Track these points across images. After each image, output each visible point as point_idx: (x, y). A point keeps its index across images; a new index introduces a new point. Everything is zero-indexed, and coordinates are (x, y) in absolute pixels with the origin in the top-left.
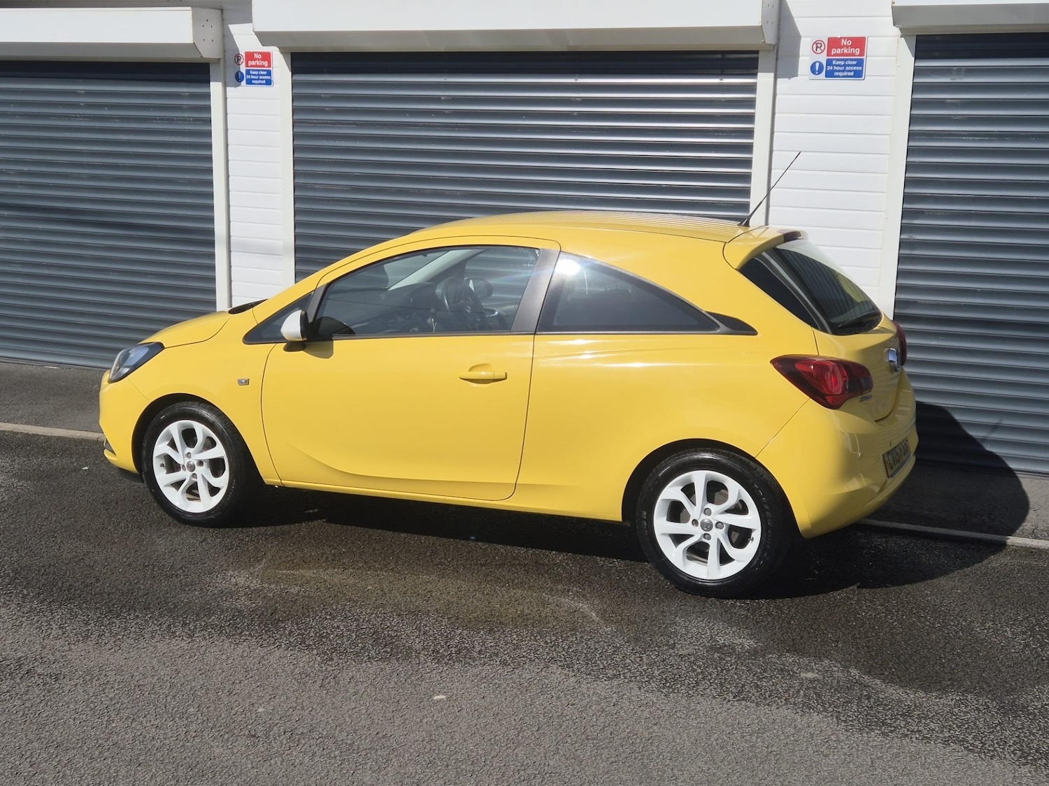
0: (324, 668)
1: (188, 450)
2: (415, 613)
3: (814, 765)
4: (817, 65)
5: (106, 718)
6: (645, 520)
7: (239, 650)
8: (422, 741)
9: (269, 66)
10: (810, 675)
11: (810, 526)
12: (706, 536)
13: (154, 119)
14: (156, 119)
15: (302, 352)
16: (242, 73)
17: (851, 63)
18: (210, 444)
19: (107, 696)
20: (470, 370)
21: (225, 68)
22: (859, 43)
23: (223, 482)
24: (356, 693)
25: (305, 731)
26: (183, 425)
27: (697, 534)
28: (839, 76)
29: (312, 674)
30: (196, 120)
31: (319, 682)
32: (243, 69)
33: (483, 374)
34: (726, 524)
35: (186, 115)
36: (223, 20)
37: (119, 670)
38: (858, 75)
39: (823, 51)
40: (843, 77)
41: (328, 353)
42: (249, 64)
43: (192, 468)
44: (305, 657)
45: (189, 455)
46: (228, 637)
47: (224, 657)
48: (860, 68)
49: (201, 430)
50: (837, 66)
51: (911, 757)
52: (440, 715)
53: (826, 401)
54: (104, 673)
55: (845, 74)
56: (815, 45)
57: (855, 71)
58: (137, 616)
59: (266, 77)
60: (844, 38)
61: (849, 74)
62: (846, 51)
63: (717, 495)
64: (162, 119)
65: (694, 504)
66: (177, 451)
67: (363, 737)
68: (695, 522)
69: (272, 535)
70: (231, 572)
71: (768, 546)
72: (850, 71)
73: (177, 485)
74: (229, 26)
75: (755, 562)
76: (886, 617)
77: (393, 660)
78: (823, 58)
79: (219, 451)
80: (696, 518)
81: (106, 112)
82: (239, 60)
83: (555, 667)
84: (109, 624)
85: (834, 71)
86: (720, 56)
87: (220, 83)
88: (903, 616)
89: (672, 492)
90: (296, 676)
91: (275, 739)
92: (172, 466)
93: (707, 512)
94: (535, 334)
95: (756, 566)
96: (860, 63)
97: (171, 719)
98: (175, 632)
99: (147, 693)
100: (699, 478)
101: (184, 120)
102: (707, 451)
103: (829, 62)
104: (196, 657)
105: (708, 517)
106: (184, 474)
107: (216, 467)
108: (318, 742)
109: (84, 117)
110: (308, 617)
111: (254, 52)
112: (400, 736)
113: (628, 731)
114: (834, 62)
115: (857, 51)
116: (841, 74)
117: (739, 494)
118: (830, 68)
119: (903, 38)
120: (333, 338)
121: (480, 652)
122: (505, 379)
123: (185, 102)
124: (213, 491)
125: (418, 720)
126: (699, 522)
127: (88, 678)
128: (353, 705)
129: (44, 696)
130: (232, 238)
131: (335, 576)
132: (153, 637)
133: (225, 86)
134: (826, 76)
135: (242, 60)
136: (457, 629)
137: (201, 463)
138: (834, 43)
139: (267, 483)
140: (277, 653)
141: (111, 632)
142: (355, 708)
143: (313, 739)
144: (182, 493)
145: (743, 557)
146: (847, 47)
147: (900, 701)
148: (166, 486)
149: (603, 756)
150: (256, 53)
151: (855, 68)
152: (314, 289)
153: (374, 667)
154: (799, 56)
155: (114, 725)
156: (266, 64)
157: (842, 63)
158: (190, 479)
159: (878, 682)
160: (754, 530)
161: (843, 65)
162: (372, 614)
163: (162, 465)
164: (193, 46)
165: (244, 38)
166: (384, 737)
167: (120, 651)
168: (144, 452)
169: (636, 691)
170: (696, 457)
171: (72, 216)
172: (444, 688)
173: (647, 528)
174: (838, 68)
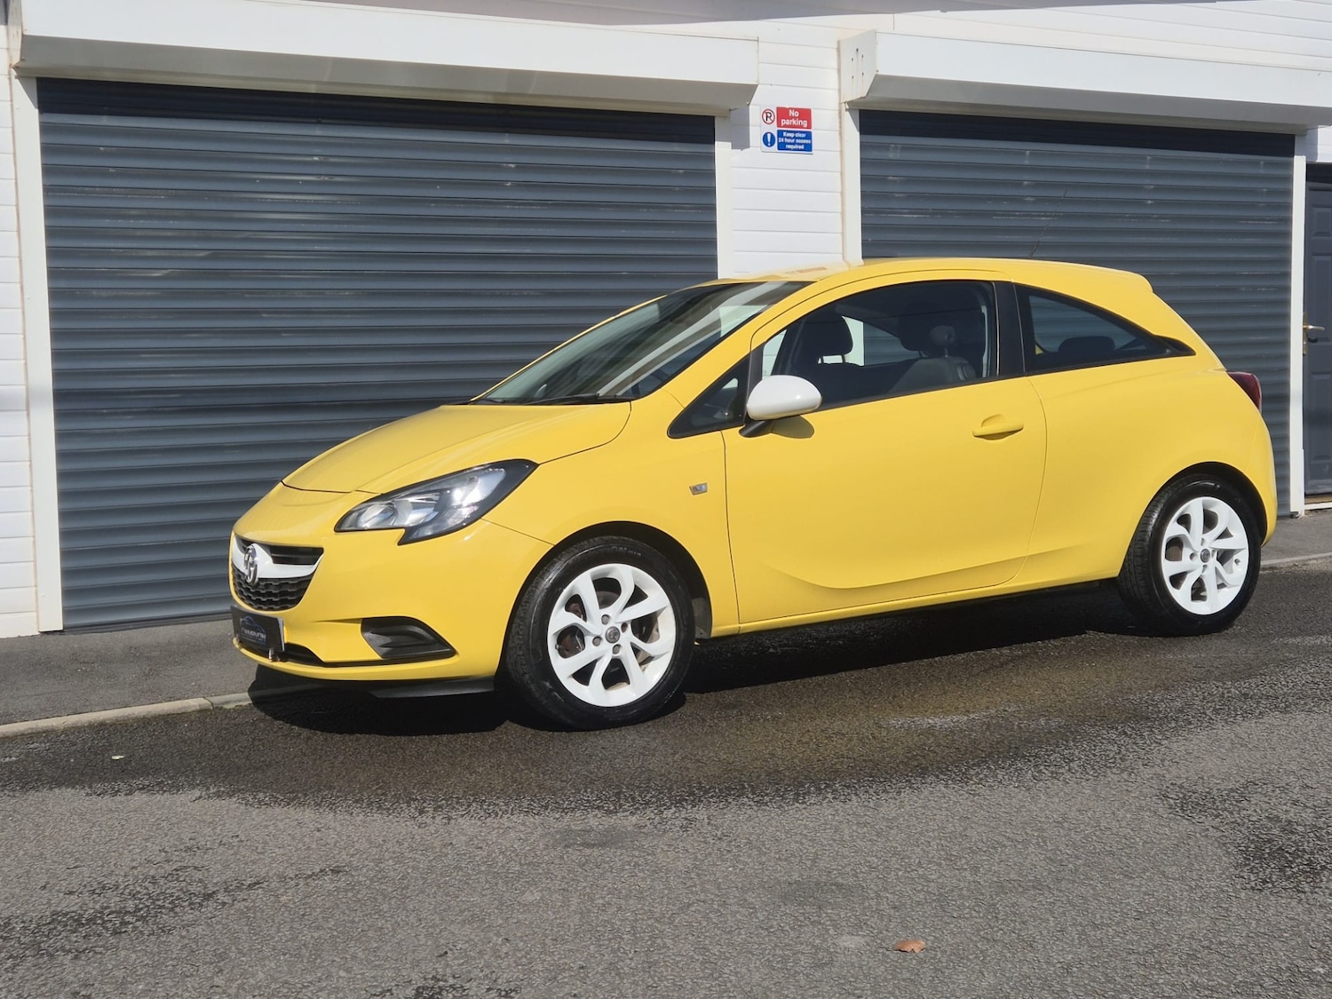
1: (605, 611)
4: (769, 136)
12: (1205, 568)
17: (800, 135)
20: (984, 425)
22: (805, 114)
23: (665, 645)
27: (1198, 567)
28: (790, 149)
33: (996, 428)
38: (808, 148)
39: (773, 121)
40: (794, 150)
43: (613, 637)
45: (605, 620)
48: (807, 141)
49: (627, 575)
50: (788, 138)
55: (796, 147)
56: (765, 115)
57: (805, 144)
60: (792, 109)
61: (799, 147)
62: (794, 122)
66: (587, 616)
68: (1192, 556)
72: (801, 144)
78: (774, 129)
79: (654, 602)
85: (785, 143)
89: (1173, 528)
93: (1203, 542)
96: (809, 136)
100: (1196, 507)
103: (780, 134)
105: (1206, 546)
114: (784, 133)
115: (805, 123)
116: (793, 147)
117: (1228, 517)
118: (782, 140)
119: (848, 113)
122: (1022, 429)
134: (778, 149)
137: (624, 627)
138: (783, 113)
139: (718, 635)
144: (596, 682)
145: (1236, 581)
146: (795, 118)
151: (804, 141)
154: (749, 125)
157: (792, 135)
158: (610, 655)
161: (794, 138)
163: (561, 647)
174: (789, 141)
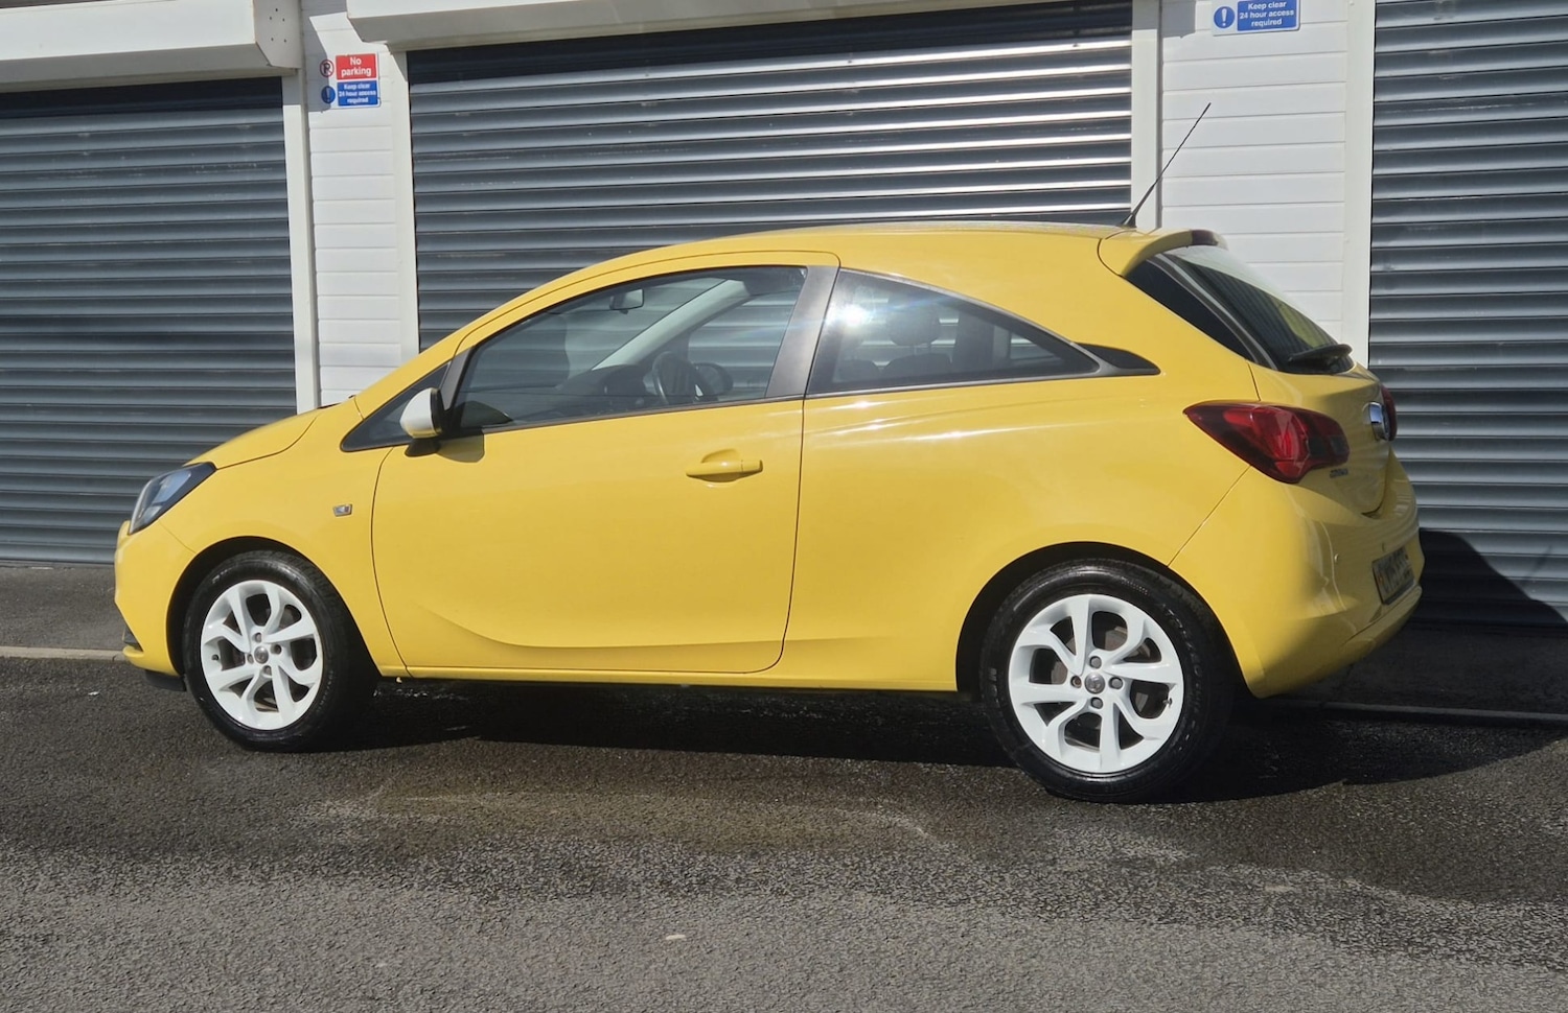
0: (484, 910)
1: (257, 629)
2: (630, 838)
3: (1302, 997)
4: (1224, 12)
5: (127, 986)
6: (994, 682)
7: (345, 893)
8: (650, 993)
9: (374, 75)
10: (1281, 889)
11: (1262, 673)
12: (1095, 702)
13: (196, 169)
14: (200, 169)
15: (435, 455)
16: (332, 89)
17: (1276, 5)
18: (292, 615)
19: (127, 959)
20: (704, 461)
21: (305, 82)
23: (312, 676)
24: (536, 938)
25: (455, 988)
26: (247, 590)
27: (1080, 699)
28: (1258, 28)
29: (464, 918)
30: (262, 166)
31: (476, 927)
32: (333, 82)
33: (724, 465)
34: (1126, 679)
35: (246, 159)
36: (301, 10)
37: (149, 926)
38: (1289, 23)
40: (1265, 27)
41: (477, 454)
42: (343, 75)
43: (263, 657)
44: (450, 900)
45: (257, 638)
46: (326, 877)
47: (319, 902)
48: (1292, 12)
49: (276, 594)
50: (1254, 11)
51: (1461, 982)
52: (677, 959)
53: (1276, 469)
54: (123, 930)
55: (1270, 23)
57: (1283, 18)
58: (177, 860)
59: (368, 93)
61: (1275, 22)
63: (1109, 636)
64: (210, 168)
65: (1073, 651)
66: (239, 632)
67: (553, 992)
68: (1076, 681)
69: (393, 757)
70: (328, 803)
71: (1196, 710)
72: (1277, 18)
73: (239, 687)
74: (311, 18)
75: (1176, 739)
76: (1395, 816)
77: (597, 895)
79: (306, 627)
80: (1078, 674)
81: (123, 163)
82: (326, 69)
83: (862, 893)
84: (131, 870)
85: (1250, 20)
86: (1071, 9)
87: (299, 107)
88: (1422, 814)
89: (1036, 633)
90: (439, 921)
91: (406, 999)
92: (231, 656)
93: (1094, 662)
94: (804, 398)
95: (1177, 745)
96: (1291, 4)
97: (235, 982)
98: (239, 876)
99: (194, 952)
100: (1078, 608)
101: (244, 167)
102: (1090, 564)
103: (1243, 7)
104: (274, 905)
105: (1098, 670)
106: (251, 669)
107: (302, 652)
108: (478, 1000)
109: (90, 173)
110: (456, 849)
111: (349, 56)
112: (612, 988)
113: (990, 966)
114: (1250, 7)
116: (1261, 24)
117: (1145, 630)
118: (1244, 16)
120: (484, 431)
121: (738, 880)
122: (760, 470)
123: (245, 139)
124: (298, 691)
125: (642, 966)
126: (1083, 680)
127: (97, 938)
128: (533, 952)
129: (24, 963)
130: (321, 345)
131: (495, 801)
132: (203, 883)
133: (306, 110)
134: (1239, 29)
135: (331, 70)
136: (699, 854)
137: (277, 648)
139: (383, 674)
140: (407, 894)
141: (135, 881)
142: (537, 956)
143: (469, 997)
144: (248, 699)
145: (1157, 732)
147: (1432, 914)
148: (222, 690)
149: (951, 999)
150: (353, 56)
151: (1283, 13)
152: (451, 356)
153: (564, 906)
155: (140, 994)
156: (368, 72)
157: (1264, 6)
158: (261, 676)
159: (1394, 893)
160: (1174, 685)
161: (1264, 11)
162: (559, 842)
163: (215, 658)
164: (256, 49)
165: (335, 36)
166: (586, 990)
167: (149, 902)
168: (187, 636)
169: (997, 918)
170: (1071, 574)
171: (73, 329)
172: (682, 925)
173: (999, 697)
174: (1258, 15)
